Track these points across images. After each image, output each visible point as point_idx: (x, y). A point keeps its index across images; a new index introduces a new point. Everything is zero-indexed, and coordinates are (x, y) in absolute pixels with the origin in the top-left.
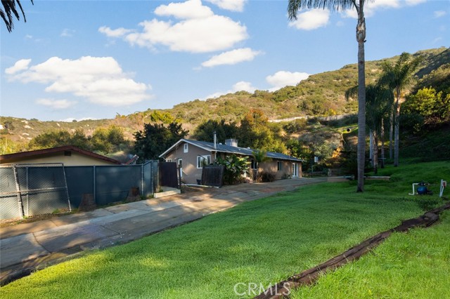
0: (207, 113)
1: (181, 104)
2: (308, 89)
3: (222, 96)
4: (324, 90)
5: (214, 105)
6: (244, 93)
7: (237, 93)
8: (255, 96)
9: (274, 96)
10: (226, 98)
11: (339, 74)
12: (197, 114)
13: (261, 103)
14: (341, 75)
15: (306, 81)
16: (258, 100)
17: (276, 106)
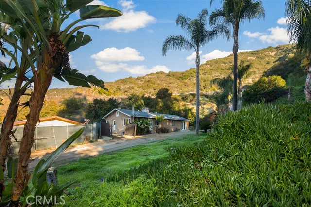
0: (135, 88)
1: (120, 80)
2: (203, 71)
3: (147, 75)
4: (213, 72)
5: (141, 81)
6: (162, 73)
7: (158, 73)
8: (168, 75)
9: (181, 76)
10: (150, 76)
11: (226, 60)
12: (129, 88)
13: (171, 81)
14: (227, 61)
15: (204, 64)
16: (170, 79)
17: (181, 84)
